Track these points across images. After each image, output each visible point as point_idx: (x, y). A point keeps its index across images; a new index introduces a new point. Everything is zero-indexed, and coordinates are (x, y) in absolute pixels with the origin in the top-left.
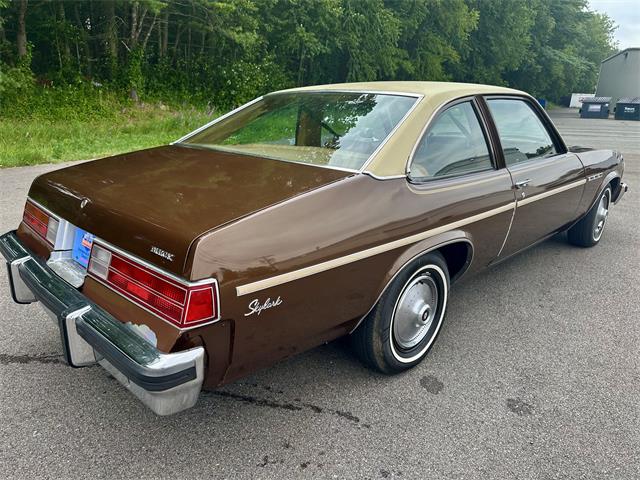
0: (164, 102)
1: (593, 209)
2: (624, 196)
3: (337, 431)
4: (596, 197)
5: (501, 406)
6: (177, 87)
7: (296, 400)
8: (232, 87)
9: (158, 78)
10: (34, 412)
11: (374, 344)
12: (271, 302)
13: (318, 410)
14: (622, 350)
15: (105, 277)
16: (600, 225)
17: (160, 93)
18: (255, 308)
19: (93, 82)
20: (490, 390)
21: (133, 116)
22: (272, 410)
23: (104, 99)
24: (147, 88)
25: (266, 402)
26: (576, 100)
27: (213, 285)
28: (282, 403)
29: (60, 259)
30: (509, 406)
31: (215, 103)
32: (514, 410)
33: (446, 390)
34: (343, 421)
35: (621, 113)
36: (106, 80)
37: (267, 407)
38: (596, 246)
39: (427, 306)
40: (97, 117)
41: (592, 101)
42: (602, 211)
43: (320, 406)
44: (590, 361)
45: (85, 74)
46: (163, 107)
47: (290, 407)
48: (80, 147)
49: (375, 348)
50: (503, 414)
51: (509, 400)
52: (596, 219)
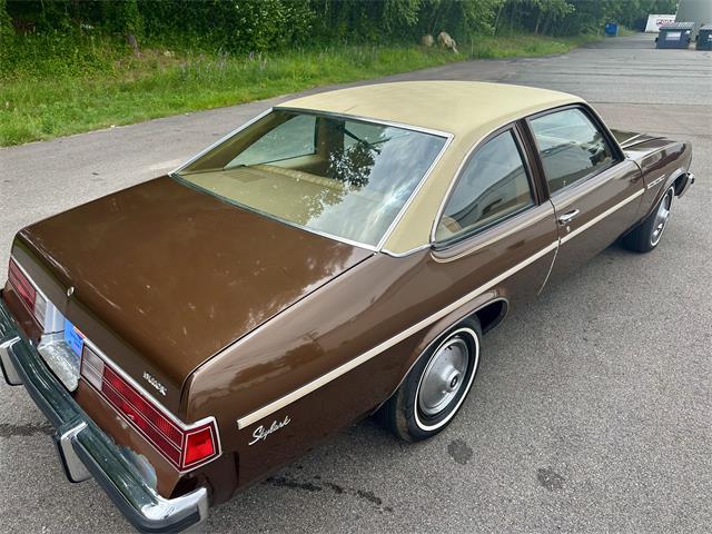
0: (168, 46)
1: (653, 214)
2: (689, 190)
3: (358, 517)
4: (657, 199)
5: (531, 478)
6: (182, 26)
7: (316, 477)
8: (248, 25)
9: (159, 16)
10: (42, 500)
11: (398, 421)
12: (278, 424)
13: (339, 490)
14: (666, 399)
15: (99, 386)
16: (660, 227)
17: (162, 36)
18: (260, 435)
19: (82, 25)
20: (521, 458)
21: (132, 67)
22: (290, 491)
23: (97, 46)
24: (147, 30)
25: (284, 480)
26: (654, 23)
27: (211, 424)
28: (302, 482)
29: (52, 343)
30: (539, 478)
31: (228, 47)
32: (544, 484)
33: (474, 459)
34: (364, 503)
35: (703, 42)
36: (99, 23)
37: (285, 488)
38: (653, 252)
39: (455, 373)
40: (91, 70)
41: (672, 27)
42: (663, 213)
43: (341, 485)
44: (631, 415)
45: (72, 14)
46: (167, 53)
47: (309, 487)
48: (74, 116)
49: (398, 425)
50: (533, 490)
51: (540, 470)
52: (656, 222)
